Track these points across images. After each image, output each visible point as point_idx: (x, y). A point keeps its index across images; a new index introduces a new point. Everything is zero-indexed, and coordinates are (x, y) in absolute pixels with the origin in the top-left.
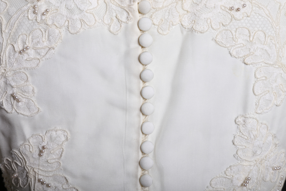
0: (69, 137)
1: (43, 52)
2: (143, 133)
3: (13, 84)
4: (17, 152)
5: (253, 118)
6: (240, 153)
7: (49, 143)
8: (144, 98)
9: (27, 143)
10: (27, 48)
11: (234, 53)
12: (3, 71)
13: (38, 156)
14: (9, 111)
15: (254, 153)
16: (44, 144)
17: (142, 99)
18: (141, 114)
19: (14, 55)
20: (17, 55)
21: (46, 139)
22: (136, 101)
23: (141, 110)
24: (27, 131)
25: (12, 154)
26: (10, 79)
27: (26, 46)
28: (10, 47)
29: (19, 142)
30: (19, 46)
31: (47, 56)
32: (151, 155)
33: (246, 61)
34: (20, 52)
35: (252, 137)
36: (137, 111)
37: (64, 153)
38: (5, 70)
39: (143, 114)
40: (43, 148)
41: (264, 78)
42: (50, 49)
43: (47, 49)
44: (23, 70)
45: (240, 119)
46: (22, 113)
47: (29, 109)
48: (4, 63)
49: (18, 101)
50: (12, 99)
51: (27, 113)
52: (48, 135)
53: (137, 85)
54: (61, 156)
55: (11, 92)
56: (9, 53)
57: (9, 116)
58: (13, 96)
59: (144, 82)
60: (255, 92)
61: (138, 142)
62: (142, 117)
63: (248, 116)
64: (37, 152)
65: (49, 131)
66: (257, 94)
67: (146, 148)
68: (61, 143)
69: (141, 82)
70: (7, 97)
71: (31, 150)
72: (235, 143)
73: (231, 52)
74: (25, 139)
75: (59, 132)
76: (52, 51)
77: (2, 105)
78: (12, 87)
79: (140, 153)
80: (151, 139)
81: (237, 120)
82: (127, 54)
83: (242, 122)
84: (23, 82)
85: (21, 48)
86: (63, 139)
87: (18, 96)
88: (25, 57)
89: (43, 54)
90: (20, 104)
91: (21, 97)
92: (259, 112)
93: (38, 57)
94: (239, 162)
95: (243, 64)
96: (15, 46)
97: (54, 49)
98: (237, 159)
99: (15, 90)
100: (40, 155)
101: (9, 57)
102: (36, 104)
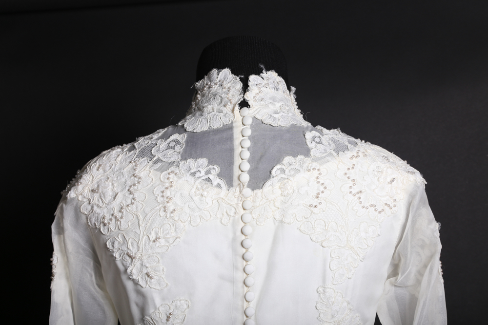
0: (190, 306)
1: (171, 241)
2: (246, 301)
3: (148, 265)
4: (149, 318)
5: (331, 288)
6: (322, 316)
7: (175, 310)
8: (246, 274)
9: (158, 311)
10: (159, 238)
11: (314, 239)
12: (140, 256)
13: (165, 321)
14: (144, 286)
15: (333, 316)
16: (171, 311)
17: (245, 274)
18: (245, 286)
19: (149, 243)
20: (151, 243)
21: (172, 307)
22: (241, 276)
23: (244, 283)
24: (158, 301)
25: (144, 320)
26: (145, 261)
27: (158, 236)
28: (145, 237)
29: (151, 310)
30: (153, 237)
31: (174, 243)
32: (253, 318)
33: (323, 245)
34: (154, 241)
35: (330, 303)
36: (241, 284)
37: (186, 318)
38: (141, 255)
39: (246, 286)
40: (170, 314)
41: (338, 257)
42: (176, 238)
43: (174, 238)
44: (155, 254)
45: (321, 289)
46: (154, 287)
47: (159, 284)
48: (141, 249)
49: (151, 278)
50: (146, 277)
51: (158, 287)
52: (174, 304)
53: (241, 263)
54: (184, 320)
55: (146, 272)
56: (145, 242)
57: (143, 290)
58: (148, 275)
59: (247, 261)
60: (331, 268)
61: (243, 307)
62: (246, 288)
63: (326, 287)
64: (166, 318)
65: (175, 301)
66: (332, 269)
67: (249, 312)
68: (184, 310)
69: (244, 261)
70: (142, 276)
71: (160, 316)
72: (318, 308)
73: (312, 238)
74: (155, 308)
75: (183, 302)
76: (178, 240)
77: (138, 282)
78: (147, 268)
79: (245, 316)
80: (253, 305)
81: (318, 290)
82: (234, 239)
83: (322, 291)
84: (155, 264)
85: (154, 238)
86: (186, 307)
87: (152, 274)
88: (158, 244)
89: (171, 242)
90: (153, 280)
91: (153, 275)
92: (335, 283)
93: (167, 244)
94: (322, 323)
95: (321, 247)
96: (150, 236)
97: (179, 238)
98: (320, 321)
99: (149, 270)
100: (167, 320)
101: (145, 245)
102: (165, 280)
